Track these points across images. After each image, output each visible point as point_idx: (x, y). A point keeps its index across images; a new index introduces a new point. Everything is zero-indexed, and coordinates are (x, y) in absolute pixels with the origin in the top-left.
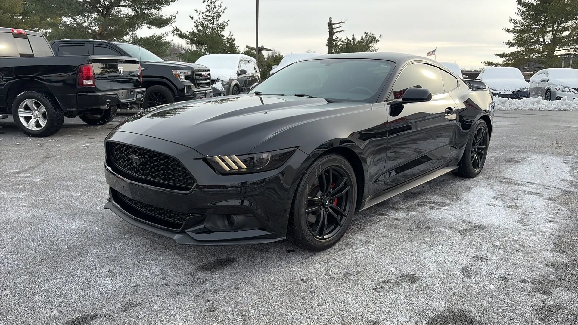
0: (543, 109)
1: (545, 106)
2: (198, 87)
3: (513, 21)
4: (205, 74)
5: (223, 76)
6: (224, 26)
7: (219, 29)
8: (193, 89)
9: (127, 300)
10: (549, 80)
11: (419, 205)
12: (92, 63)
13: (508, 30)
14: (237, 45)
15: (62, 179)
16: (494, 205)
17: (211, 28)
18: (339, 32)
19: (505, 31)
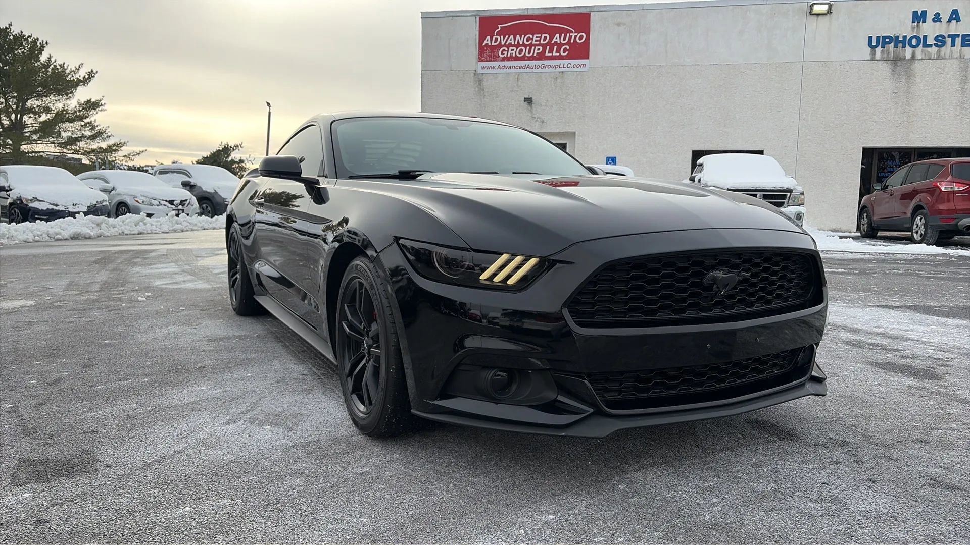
10: (115, 188)
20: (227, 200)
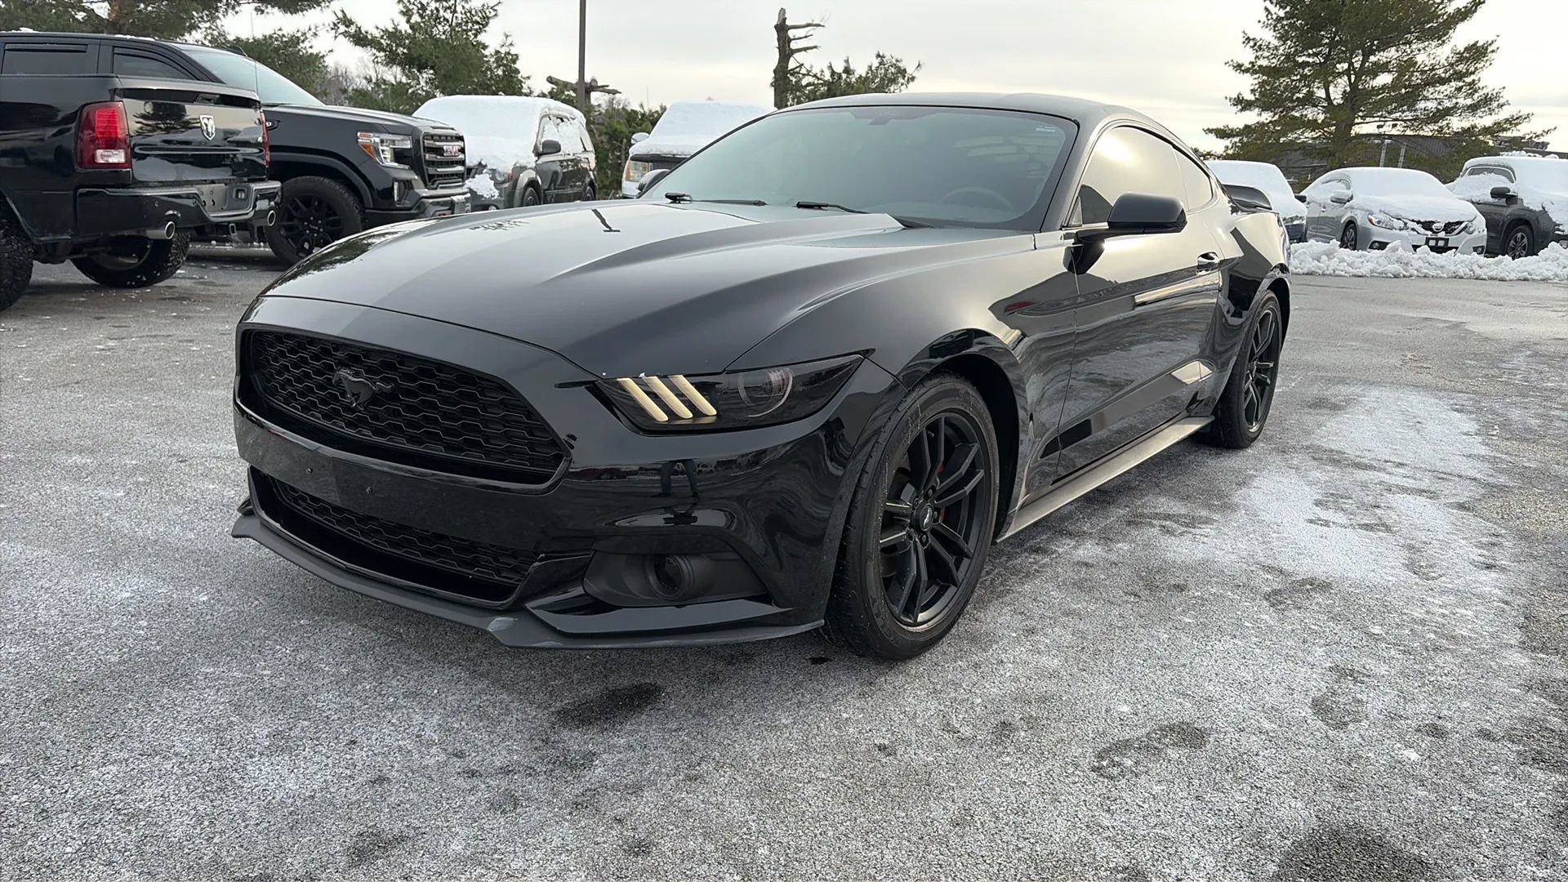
0: (1343, 273)
1: (1348, 264)
2: (433, 184)
3: (1252, 43)
4: (451, 147)
5: (495, 157)
6: (486, 19)
7: (470, 25)
8: (417, 190)
9: (357, 829)
10: (1352, 198)
11: (1129, 523)
12: (124, 100)
13: (1239, 67)
14: (523, 73)
15: (54, 447)
16: (1326, 524)
17: (448, 21)
18: (805, 49)
19: (1231, 67)
20: (1561, 227)
